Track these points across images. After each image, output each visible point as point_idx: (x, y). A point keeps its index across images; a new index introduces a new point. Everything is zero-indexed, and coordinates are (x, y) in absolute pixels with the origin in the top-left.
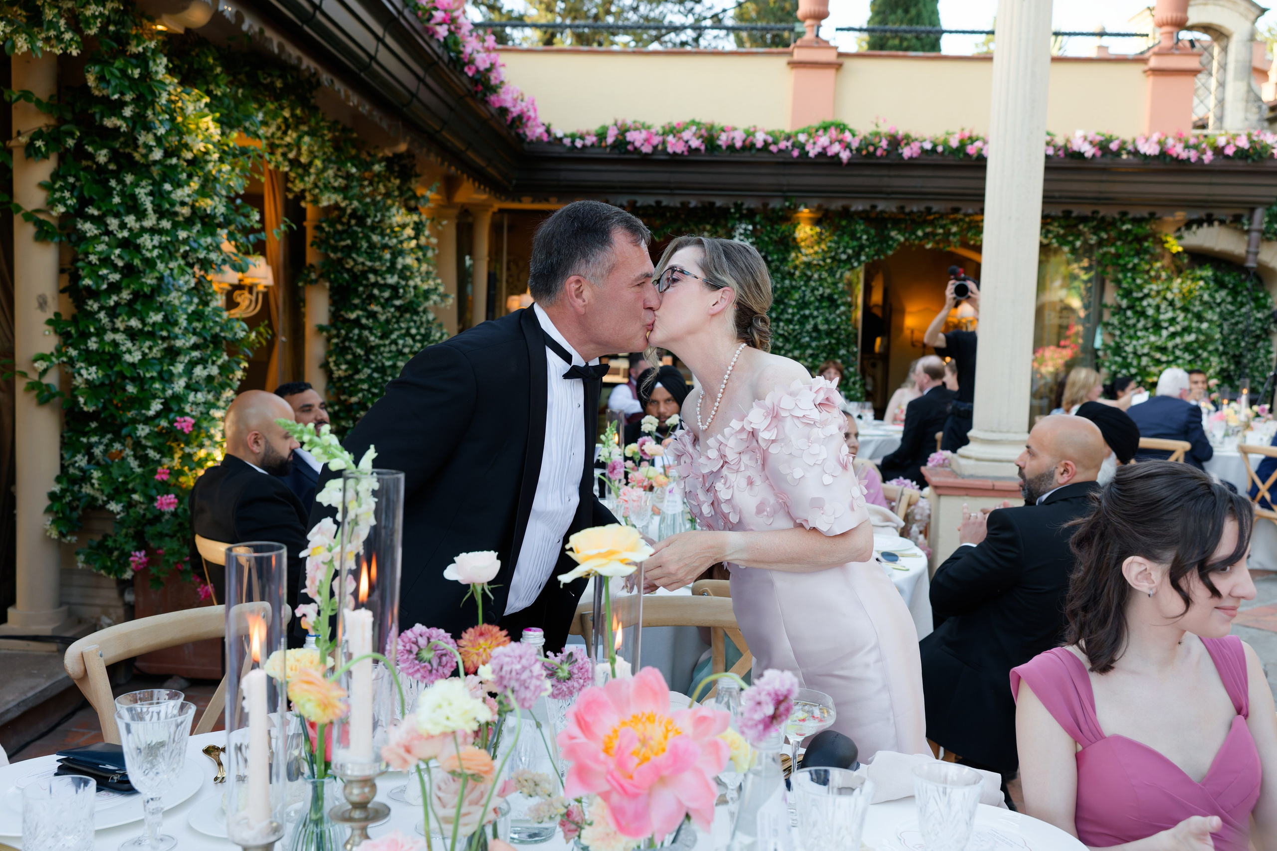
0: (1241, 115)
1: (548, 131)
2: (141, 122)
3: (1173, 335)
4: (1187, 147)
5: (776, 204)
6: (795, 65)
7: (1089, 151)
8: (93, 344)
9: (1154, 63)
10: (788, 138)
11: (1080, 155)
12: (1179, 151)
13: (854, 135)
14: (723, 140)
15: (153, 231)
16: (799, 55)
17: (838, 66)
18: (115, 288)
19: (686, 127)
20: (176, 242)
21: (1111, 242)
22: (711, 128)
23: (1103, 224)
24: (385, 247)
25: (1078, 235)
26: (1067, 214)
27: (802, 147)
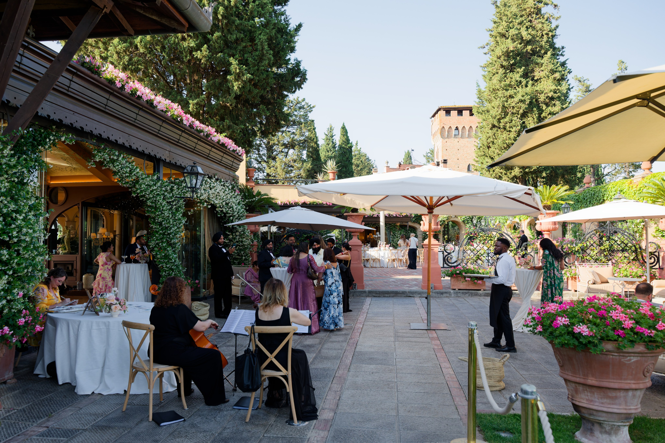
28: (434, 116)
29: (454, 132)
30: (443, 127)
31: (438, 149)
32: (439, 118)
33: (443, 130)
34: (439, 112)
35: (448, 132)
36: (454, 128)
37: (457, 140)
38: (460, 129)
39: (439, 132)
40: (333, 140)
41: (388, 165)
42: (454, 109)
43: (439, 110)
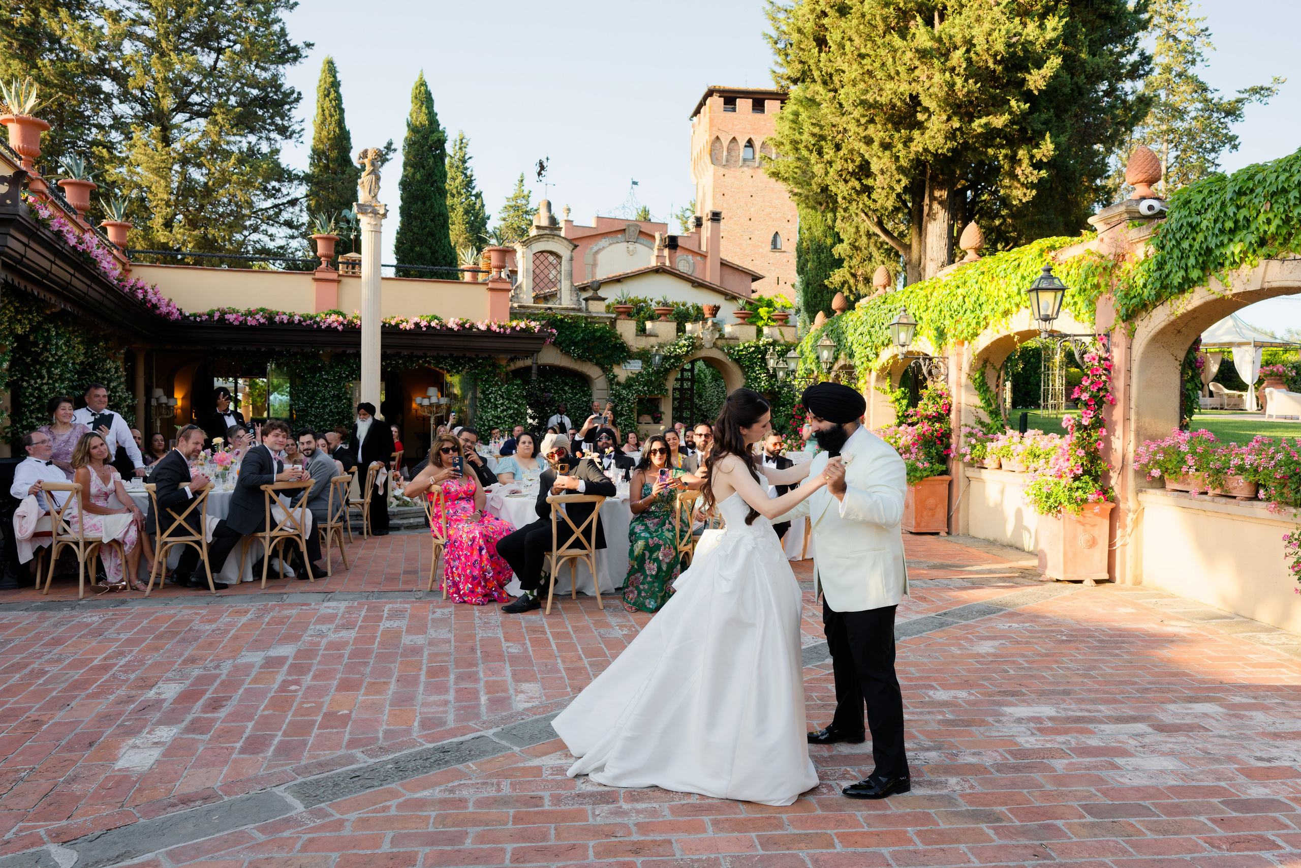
0: (568, 297)
1: (181, 313)
2: (45, 349)
3: (503, 411)
4: (500, 327)
5: (308, 350)
6: (316, 280)
7: (456, 328)
8: (25, 423)
9: (490, 285)
10: (311, 318)
11: (452, 329)
12: (495, 328)
13: (345, 318)
14: (277, 319)
15: (47, 384)
16: (318, 275)
17: (339, 282)
18: (33, 404)
19: (256, 312)
20: (54, 388)
21: (476, 368)
22: (271, 313)
23: (471, 360)
24: (104, 378)
25: (460, 364)
26: (451, 355)
27: (318, 323)
28: (697, 112)
29: (743, 152)
30: (718, 138)
31: (704, 194)
32: (708, 115)
33: (718, 145)
34: (708, 102)
35: (729, 150)
36: (742, 142)
37: (748, 171)
38: (757, 144)
39: (708, 150)
40: (466, 169)
41: (570, 218)
42: (745, 94)
43: (710, 93)
